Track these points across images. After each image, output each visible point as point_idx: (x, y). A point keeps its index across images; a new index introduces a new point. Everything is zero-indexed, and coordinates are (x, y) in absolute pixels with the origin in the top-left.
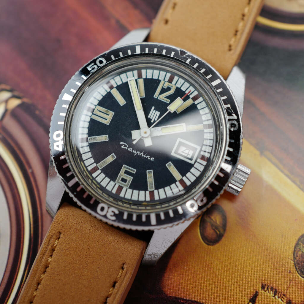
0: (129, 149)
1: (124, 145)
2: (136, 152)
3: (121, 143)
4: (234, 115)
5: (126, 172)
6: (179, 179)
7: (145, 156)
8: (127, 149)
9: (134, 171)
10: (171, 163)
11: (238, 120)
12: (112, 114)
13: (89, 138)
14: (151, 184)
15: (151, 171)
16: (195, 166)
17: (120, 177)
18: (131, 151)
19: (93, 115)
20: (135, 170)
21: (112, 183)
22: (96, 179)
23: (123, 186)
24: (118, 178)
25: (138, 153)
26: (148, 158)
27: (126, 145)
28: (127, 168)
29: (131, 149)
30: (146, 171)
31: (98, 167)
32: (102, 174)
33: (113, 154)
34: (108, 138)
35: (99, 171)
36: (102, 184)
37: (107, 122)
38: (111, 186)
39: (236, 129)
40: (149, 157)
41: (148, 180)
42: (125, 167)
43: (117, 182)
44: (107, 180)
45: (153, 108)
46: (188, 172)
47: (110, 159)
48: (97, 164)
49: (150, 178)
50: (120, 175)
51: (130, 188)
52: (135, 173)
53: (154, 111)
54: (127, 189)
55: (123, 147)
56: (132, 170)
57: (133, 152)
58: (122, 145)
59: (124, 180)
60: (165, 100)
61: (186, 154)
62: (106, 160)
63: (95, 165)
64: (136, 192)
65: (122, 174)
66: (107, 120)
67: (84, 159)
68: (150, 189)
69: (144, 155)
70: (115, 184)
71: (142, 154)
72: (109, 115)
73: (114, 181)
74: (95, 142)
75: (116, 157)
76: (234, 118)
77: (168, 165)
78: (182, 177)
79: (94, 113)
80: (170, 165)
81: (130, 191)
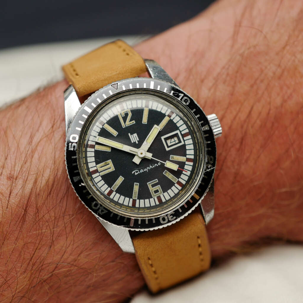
0: (141, 172)
1: (136, 173)
2: (146, 169)
3: (133, 172)
4: (180, 94)
5: (153, 186)
6: (186, 160)
7: (154, 167)
8: (139, 173)
9: (156, 181)
10: (172, 156)
11: (185, 95)
12: (110, 161)
13: (112, 188)
14: (173, 178)
15: (166, 171)
16: (186, 144)
17: (152, 192)
18: (143, 171)
19: (100, 173)
20: (157, 179)
21: (152, 200)
22: (141, 206)
23: (159, 195)
24: (152, 194)
25: (148, 169)
26: (156, 166)
27: (137, 170)
28: (151, 183)
29: (142, 170)
30: (163, 174)
31: (134, 199)
32: (141, 200)
33: (135, 183)
34: (123, 178)
35: (138, 201)
36: (146, 206)
37: (113, 169)
38: (153, 202)
39: (189, 102)
40: (156, 164)
41: (169, 178)
42: (149, 184)
43: (154, 196)
44: (147, 201)
45: (129, 134)
46: (186, 151)
47: (136, 188)
48: (132, 198)
49: (169, 176)
50: (151, 190)
51: (164, 192)
52: (158, 181)
53: (132, 135)
54: (163, 195)
55: (136, 174)
56: (155, 181)
57: (145, 170)
58: (135, 172)
59: (156, 191)
60: (131, 124)
61: (174, 142)
62: (134, 191)
63: (131, 200)
64: (169, 191)
65: (152, 189)
66: (110, 168)
67: (122, 203)
68: (175, 181)
69: (152, 166)
70: (154, 198)
71: (151, 167)
72: (109, 164)
73: (152, 197)
74: (118, 186)
75: (138, 184)
76: (182, 96)
77: (171, 158)
78: (186, 158)
79: (99, 172)
80: (173, 157)
81: (166, 194)
